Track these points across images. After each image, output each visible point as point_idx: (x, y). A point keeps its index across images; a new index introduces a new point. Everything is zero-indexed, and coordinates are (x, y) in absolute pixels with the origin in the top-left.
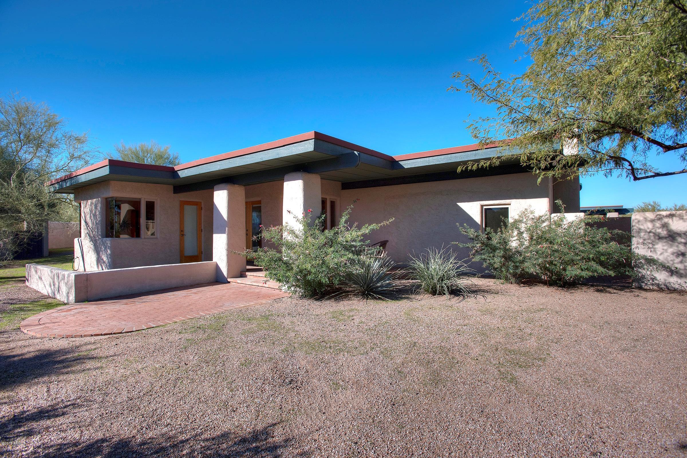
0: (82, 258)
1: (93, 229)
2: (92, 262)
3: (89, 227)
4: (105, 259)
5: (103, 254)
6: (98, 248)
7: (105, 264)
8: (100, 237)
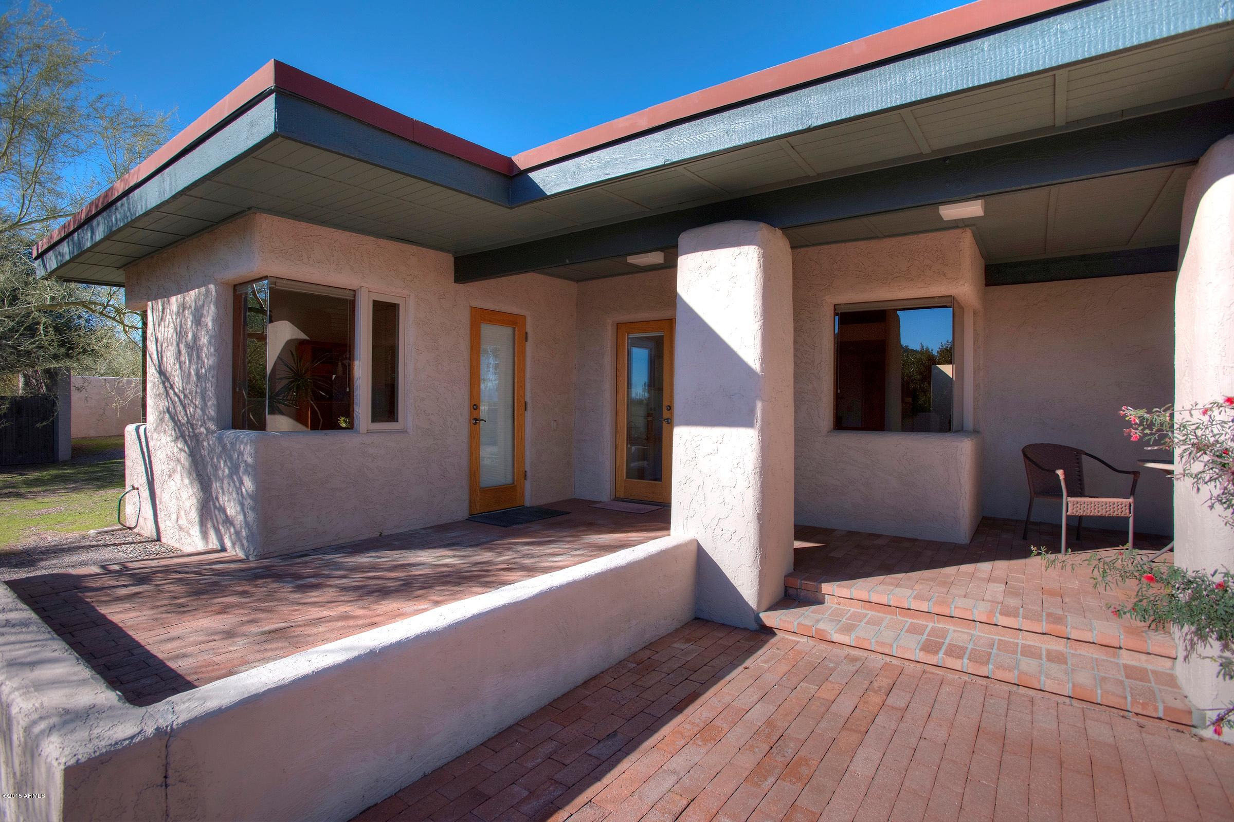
0: (147, 492)
1: (185, 396)
2: (182, 513)
3: (172, 388)
4: (232, 509)
5: (222, 489)
6: (205, 467)
7: (232, 530)
8: (212, 426)
